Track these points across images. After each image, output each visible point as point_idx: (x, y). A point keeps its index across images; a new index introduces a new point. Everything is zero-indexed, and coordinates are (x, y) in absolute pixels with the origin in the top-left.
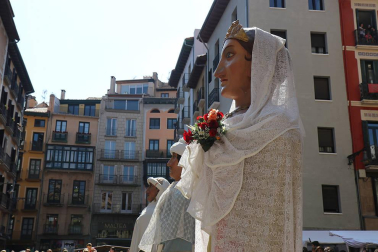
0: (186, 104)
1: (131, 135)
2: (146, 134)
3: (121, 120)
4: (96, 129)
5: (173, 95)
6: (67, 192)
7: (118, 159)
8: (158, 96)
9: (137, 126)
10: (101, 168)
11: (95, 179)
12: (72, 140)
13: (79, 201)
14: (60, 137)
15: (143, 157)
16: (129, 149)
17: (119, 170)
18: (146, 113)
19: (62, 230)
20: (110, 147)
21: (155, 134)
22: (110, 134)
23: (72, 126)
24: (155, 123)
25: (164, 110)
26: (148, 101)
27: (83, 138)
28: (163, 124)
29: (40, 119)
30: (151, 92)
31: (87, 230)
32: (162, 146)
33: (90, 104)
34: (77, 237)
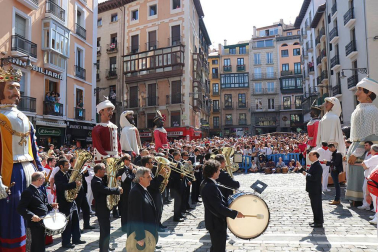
0: (309, 38)
1: (270, 62)
2: (279, 61)
3: (263, 54)
4: (248, 61)
5: (295, 33)
6: (235, 101)
7: (264, 79)
8: (285, 34)
9: (273, 56)
10: (254, 85)
11: (251, 91)
12: (234, 70)
13: (243, 106)
14: (227, 69)
15: (279, 76)
16: (270, 71)
17: (265, 85)
18: (278, 47)
19: (235, 123)
20: (257, 72)
21: (285, 60)
22: (257, 64)
23: (234, 62)
24: (285, 53)
25: (290, 43)
26: (280, 39)
27: (241, 68)
28: (291, 53)
29: (215, 59)
30: (280, 33)
31: (249, 122)
32: (292, 68)
33: (242, 46)
34: (244, 126)
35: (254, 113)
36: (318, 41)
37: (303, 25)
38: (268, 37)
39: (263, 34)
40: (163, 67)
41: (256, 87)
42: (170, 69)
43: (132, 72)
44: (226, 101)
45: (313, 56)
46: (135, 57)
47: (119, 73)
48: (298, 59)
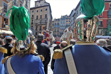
1: (64, 23)
2: (66, 23)
3: (63, 21)
4: (60, 22)
5: (69, 17)
6: (57, 30)
7: (63, 26)
8: (67, 18)
9: (65, 22)
10: (60, 27)
11: (60, 29)
12: (57, 24)
13: (58, 31)
14: (55, 24)
15: (65, 26)
16: (64, 25)
17: (63, 27)
18: (66, 20)
19: (56, 35)
20: (61, 25)
21: (67, 23)
23: (57, 22)
24: (67, 21)
25: (68, 19)
26: (66, 19)
28: (68, 21)
29: (53, 22)
30: (66, 17)
31: (59, 35)
32: (68, 24)
33: (59, 19)
34: (58, 35)
35: (60, 33)
36: (74, 20)
37: (71, 16)
38: (64, 18)
39: (63, 17)
40: (43, 23)
41: (61, 28)
42: (44, 23)
43: (36, 23)
44: (55, 30)
45: (72, 22)
46: (37, 20)
47: (34, 23)
48: (69, 23)
